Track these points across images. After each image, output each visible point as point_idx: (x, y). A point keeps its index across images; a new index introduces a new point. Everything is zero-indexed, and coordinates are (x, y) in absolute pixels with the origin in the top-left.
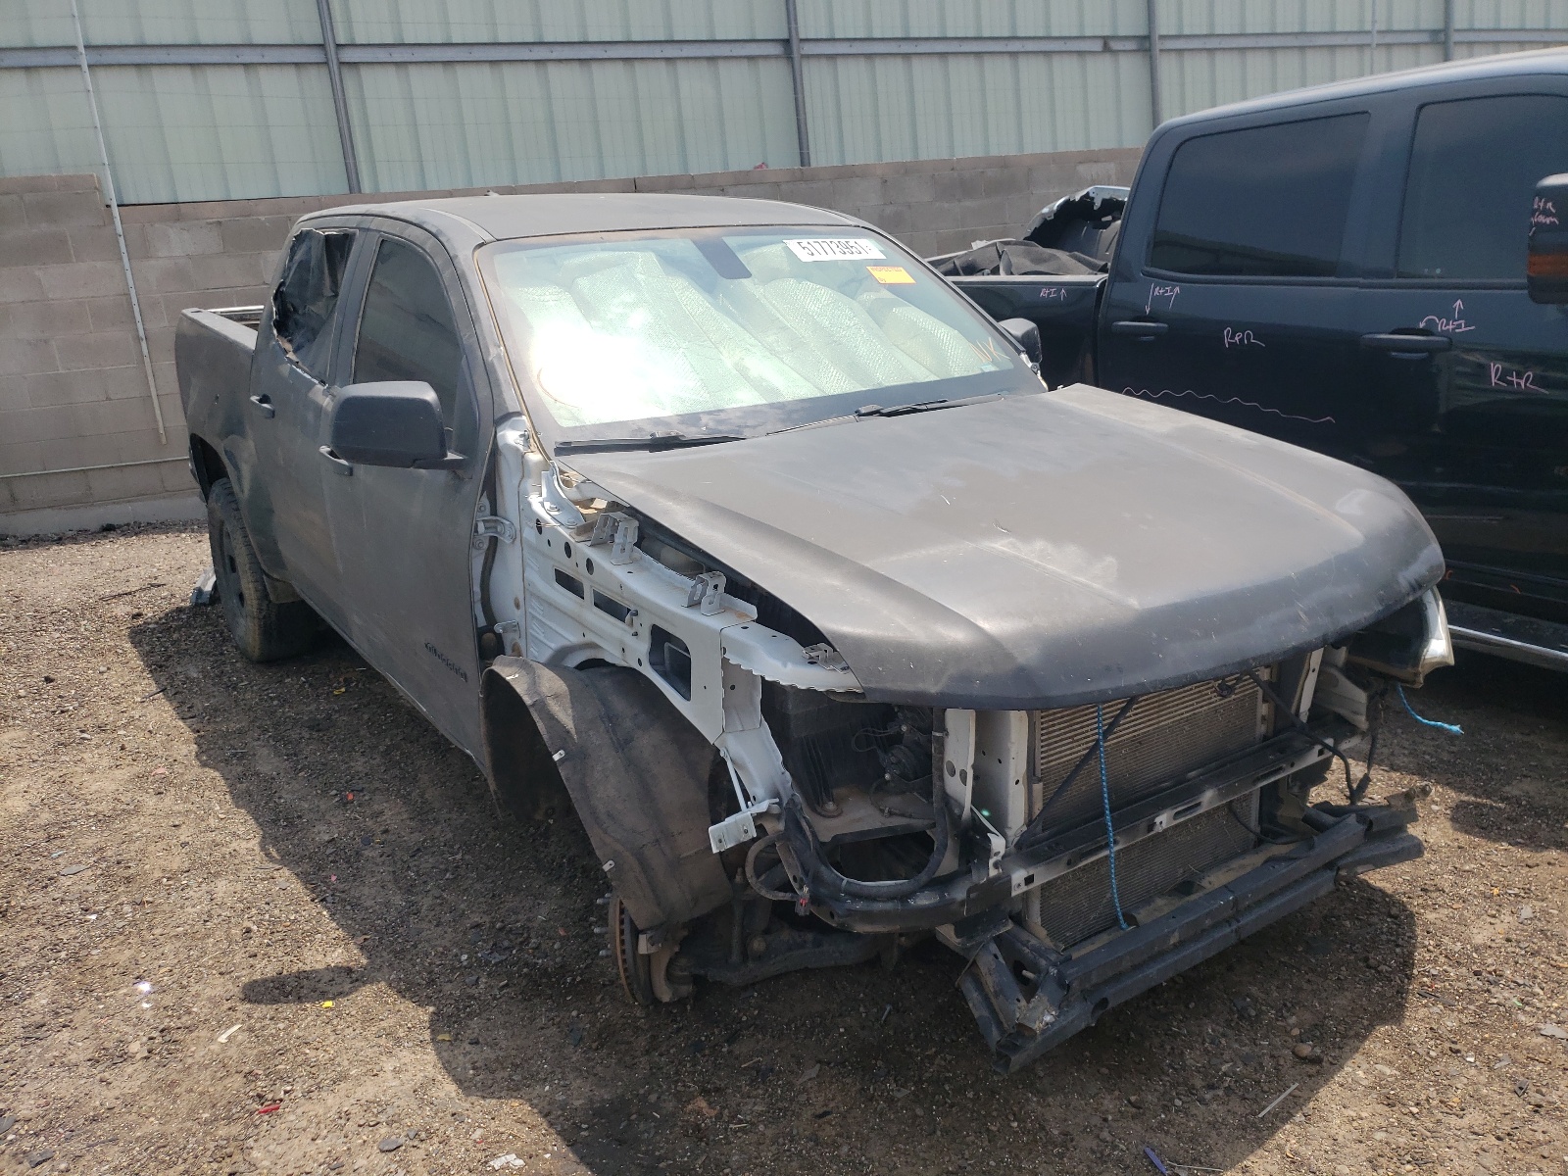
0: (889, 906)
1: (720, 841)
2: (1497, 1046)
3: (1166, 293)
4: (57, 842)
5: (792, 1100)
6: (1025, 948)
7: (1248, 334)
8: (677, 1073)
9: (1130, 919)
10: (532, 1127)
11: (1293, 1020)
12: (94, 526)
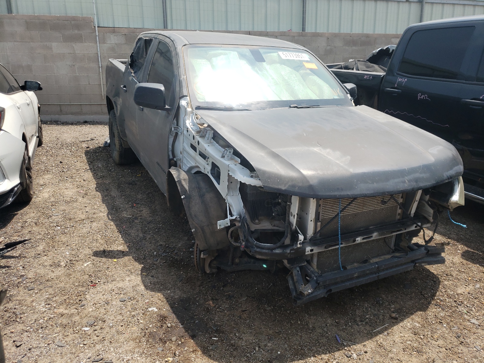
0: (267, 251)
1: (220, 225)
2: (455, 323)
3: (402, 80)
4: (54, 207)
5: (236, 306)
6: (309, 271)
7: (426, 96)
8: (206, 293)
9: (344, 268)
10: (162, 301)
11: (393, 306)
12: (82, 121)
